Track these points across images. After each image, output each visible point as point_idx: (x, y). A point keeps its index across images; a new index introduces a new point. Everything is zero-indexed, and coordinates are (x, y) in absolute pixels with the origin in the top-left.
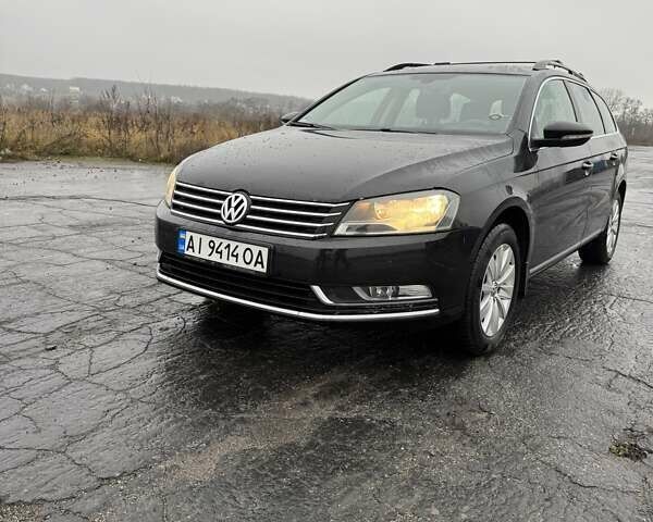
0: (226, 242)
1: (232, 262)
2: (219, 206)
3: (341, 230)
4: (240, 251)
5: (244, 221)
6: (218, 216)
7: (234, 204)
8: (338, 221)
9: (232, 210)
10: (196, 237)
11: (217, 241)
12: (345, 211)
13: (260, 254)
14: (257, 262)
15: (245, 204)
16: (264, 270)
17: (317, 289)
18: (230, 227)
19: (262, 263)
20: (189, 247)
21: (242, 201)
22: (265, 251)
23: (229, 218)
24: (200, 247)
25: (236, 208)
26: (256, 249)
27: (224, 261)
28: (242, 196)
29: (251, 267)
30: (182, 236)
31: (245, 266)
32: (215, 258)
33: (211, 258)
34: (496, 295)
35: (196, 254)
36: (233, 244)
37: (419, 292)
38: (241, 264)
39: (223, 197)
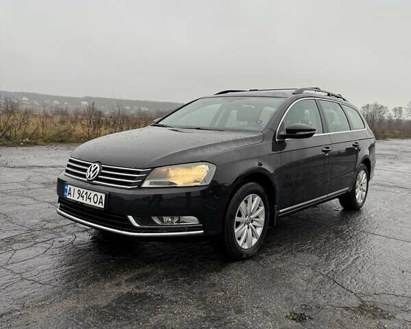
0: (86, 191)
1: (88, 202)
2: (85, 171)
3: (146, 184)
4: (92, 196)
5: (97, 179)
6: (84, 176)
7: (92, 170)
8: (144, 179)
9: (91, 172)
10: (72, 188)
11: (82, 190)
12: (148, 173)
13: (101, 197)
14: (100, 202)
15: (98, 169)
16: (103, 207)
17: (131, 218)
18: (90, 182)
19: (102, 203)
20: (69, 193)
21: (97, 168)
22: (104, 196)
23: (89, 177)
24: (74, 194)
25: (93, 172)
26: (99, 195)
27: (84, 202)
28: (97, 165)
29: (97, 205)
30: (66, 188)
31: (95, 205)
32: (80, 200)
33: (78, 200)
34: (251, 224)
35: (72, 198)
36: (89, 192)
37: (192, 220)
38: (92, 203)
39: (88, 166)
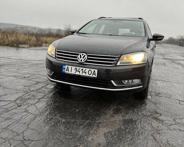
2: (77, 57)
4: (87, 71)
7: (82, 56)
8: (118, 61)
11: (78, 68)
12: (119, 58)
14: (93, 74)
18: (81, 64)
20: (67, 70)
21: (85, 56)
25: (83, 58)
26: (93, 70)
28: (84, 54)
30: (64, 67)
35: (70, 72)
38: (87, 75)
